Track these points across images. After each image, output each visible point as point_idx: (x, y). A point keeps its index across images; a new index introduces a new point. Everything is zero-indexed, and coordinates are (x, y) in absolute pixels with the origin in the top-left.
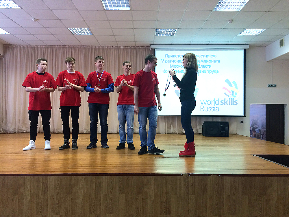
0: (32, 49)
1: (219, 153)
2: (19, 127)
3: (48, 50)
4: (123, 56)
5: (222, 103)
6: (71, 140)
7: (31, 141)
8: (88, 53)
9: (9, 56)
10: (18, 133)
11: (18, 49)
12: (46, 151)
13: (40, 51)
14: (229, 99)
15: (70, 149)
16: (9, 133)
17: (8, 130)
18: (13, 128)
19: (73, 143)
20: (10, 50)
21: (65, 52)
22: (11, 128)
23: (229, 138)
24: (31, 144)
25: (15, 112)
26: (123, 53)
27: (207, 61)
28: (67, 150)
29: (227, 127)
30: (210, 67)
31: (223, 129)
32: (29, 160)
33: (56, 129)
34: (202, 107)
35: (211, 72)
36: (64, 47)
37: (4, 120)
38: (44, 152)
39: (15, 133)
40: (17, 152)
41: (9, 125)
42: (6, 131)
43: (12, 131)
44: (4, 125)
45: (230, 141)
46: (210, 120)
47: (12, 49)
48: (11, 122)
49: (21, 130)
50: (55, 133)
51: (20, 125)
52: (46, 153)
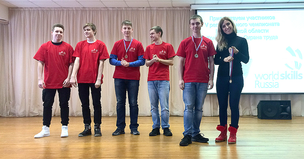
0: (44, 12)
1: (277, 140)
2: (29, 111)
3: (63, 14)
4: (156, 20)
5: (282, 78)
6: (93, 124)
7: (44, 127)
8: (113, 16)
9: (16, 22)
10: (29, 117)
11: (27, 13)
12: (62, 139)
13: (53, 16)
14: (292, 72)
15: (92, 136)
16: (17, 116)
17: (16, 113)
18: (22, 111)
19: (96, 128)
20: (17, 14)
21: (84, 15)
22: (19, 110)
23: (291, 121)
24: (44, 130)
25: (24, 91)
26: (156, 16)
27: (263, 25)
28: (89, 137)
29: (289, 107)
30: (267, 31)
31: (284, 109)
32: (42, 149)
33: (75, 111)
34: (257, 83)
35: (268, 37)
36: (84, 10)
37: (12, 101)
38: (60, 140)
39: (25, 117)
40: (27, 140)
41: (18, 107)
42: (14, 114)
43: (22, 114)
44: (11, 107)
45: (292, 125)
46: (267, 99)
47: (19, 13)
48: (20, 103)
49: (32, 113)
50: (74, 116)
51: (31, 107)
52: (63, 141)
